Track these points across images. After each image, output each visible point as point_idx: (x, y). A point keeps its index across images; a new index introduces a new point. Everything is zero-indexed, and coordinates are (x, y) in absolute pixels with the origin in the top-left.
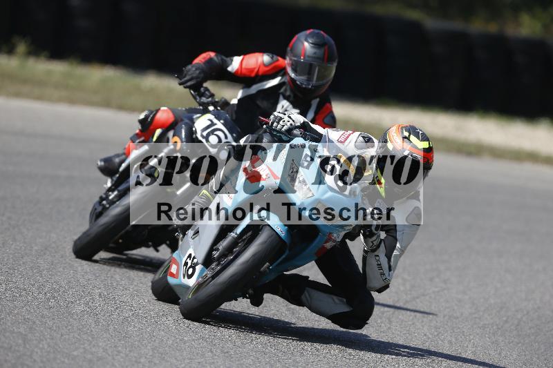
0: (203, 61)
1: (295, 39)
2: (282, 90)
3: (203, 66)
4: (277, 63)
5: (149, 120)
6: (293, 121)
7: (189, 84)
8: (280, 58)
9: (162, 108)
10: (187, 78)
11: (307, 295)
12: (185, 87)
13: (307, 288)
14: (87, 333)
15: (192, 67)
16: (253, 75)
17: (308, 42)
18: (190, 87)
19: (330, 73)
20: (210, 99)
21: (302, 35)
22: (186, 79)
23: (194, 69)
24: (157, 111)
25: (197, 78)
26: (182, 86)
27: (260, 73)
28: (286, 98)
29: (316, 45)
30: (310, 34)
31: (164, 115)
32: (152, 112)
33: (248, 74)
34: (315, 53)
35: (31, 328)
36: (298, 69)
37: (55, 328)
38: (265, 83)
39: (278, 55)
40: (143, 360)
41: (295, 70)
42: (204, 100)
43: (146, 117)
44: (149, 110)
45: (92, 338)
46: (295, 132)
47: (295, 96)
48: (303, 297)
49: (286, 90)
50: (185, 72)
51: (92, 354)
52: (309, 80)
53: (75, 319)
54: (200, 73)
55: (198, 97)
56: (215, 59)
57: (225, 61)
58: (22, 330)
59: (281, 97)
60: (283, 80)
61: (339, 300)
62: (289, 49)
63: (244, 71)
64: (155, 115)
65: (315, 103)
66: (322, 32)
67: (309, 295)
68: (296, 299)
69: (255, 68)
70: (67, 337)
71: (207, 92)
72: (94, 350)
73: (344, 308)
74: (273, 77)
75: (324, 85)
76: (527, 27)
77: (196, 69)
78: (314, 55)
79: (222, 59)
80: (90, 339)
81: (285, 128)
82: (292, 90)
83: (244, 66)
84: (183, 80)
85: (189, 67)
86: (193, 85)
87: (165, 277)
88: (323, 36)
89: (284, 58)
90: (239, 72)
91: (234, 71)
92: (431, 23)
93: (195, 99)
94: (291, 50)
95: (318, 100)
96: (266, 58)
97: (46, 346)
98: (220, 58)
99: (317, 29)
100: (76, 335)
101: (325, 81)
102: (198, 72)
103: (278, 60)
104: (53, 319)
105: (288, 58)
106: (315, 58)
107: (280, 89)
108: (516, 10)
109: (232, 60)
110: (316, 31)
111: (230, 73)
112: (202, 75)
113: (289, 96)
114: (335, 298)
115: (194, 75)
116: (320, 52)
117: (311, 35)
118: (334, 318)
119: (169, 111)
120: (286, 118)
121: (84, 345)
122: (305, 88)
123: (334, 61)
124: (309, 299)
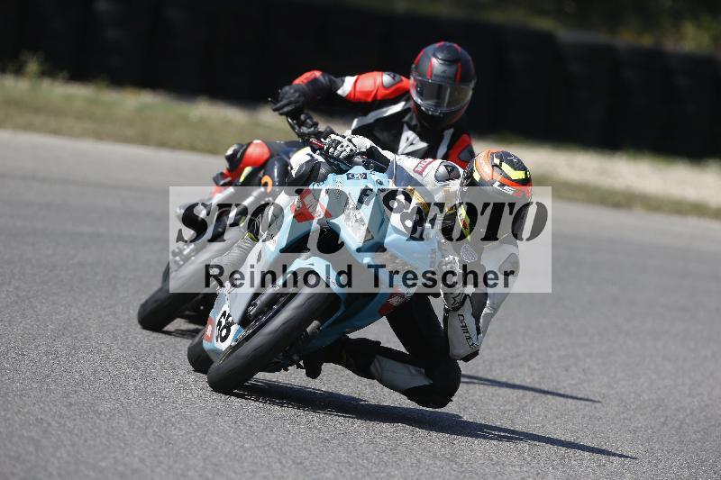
0: (305, 81)
1: (421, 54)
2: (406, 118)
3: (305, 86)
4: (400, 85)
5: (238, 156)
6: (355, 146)
7: (285, 110)
8: (403, 78)
9: (256, 141)
10: (284, 102)
11: (377, 364)
12: (281, 114)
13: (378, 356)
14: (118, 438)
15: (291, 88)
16: (370, 99)
17: (436, 57)
18: (287, 114)
19: (466, 97)
20: (312, 129)
21: (430, 49)
22: (282, 103)
23: (292, 91)
24: (249, 145)
25: (296, 102)
26: (277, 113)
27: (379, 98)
28: (412, 128)
29: (447, 62)
30: (439, 47)
31: (257, 150)
32: (243, 146)
33: (363, 98)
34: (444, 72)
35: (45, 432)
36: (424, 91)
37: (76, 432)
38: (385, 109)
39: (400, 74)
40: (191, 473)
41: (420, 94)
42: (304, 130)
43: (235, 153)
44: (239, 144)
45: (125, 444)
46: (356, 159)
47: (422, 126)
48: (372, 368)
49: (411, 118)
50: (281, 95)
51: (125, 465)
52: (438, 105)
53: (103, 420)
54: (299, 96)
55: (296, 127)
56: (322, 78)
57: (335, 82)
58: (33, 434)
59: (405, 127)
60: (408, 106)
61: (416, 371)
62: (413, 66)
63: (358, 95)
64: (245, 150)
65: (448, 134)
66: (456, 45)
67: (380, 364)
68: (363, 370)
69: (371, 92)
70: (92, 443)
71: (308, 121)
72: (127, 459)
73: (421, 381)
74: (395, 102)
75: (457, 111)
76: (691, 40)
77: (296, 91)
78: (443, 74)
79: (330, 80)
80: (122, 445)
81: (344, 154)
82: (418, 119)
83: (358, 89)
84: (279, 105)
85: (287, 88)
86: (291, 110)
87: (200, 342)
88: (456, 49)
89: (409, 78)
90: (352, 96)
91: (345, 95)
92: (566, 34)
93: (293, 128)
94: (416, 67)
95: (452, 130)
96: (386, 78)
97: (65, 455)
98: (327, 79)
99: (450, 41)
100: (104, 440)
101: (459, 106)
102: (297, 95)
103: (401, 81)
104: (75, 420)
105: (412, 78)
106: (444, 77)
107: (404, 117)
108: (677, 17)
109: (343, 82)
110: (448, 44)
111: (340, 96)
112: (302, 99)
113: (415, 126)
114: (411, 368)
115: (292, 99)
116: (451, 70)
117: (441, 49)
118: (410, 393)
119: (264, 144)
120: (345, 142)
121: (114, 452)
122: (432, 116)
123: (471, 81)
124: (379, 369)
